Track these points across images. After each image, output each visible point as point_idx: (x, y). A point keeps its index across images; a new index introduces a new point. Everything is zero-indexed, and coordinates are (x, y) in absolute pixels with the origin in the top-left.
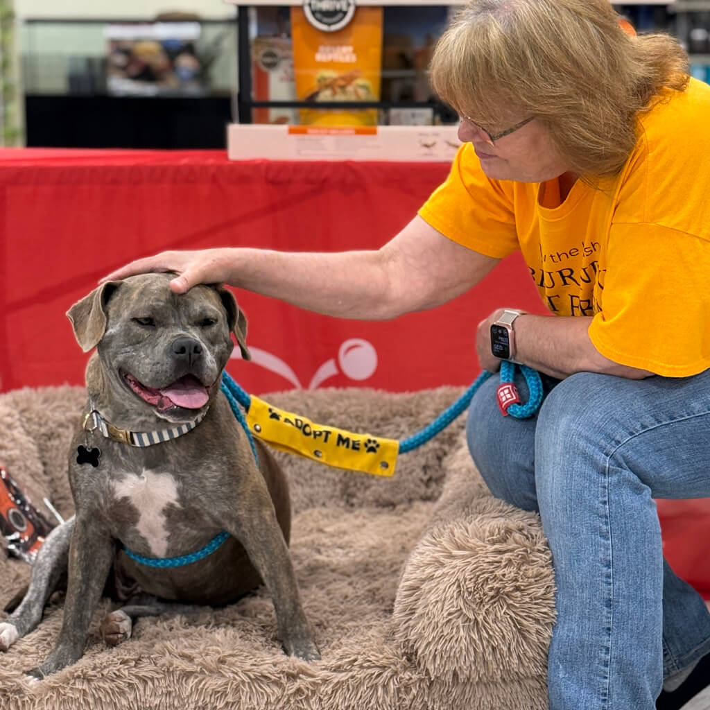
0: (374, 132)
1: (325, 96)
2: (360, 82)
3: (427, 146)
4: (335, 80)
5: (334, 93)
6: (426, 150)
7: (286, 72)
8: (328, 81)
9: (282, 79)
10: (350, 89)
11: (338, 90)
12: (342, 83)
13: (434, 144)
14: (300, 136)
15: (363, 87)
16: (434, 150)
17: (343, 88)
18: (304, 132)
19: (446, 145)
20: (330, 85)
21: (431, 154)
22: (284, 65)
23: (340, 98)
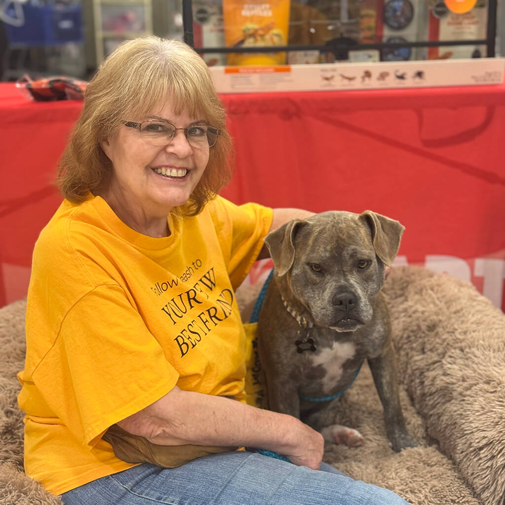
0: (289, 70)
1: (249, 43)
2: (275, 31)
3: (327, 79)
4: (256, 31)
5: (256, 41)
6: (326, 82)
7: (215, 25)
8: (251, 32)
9: (211, 31)
10: (267, 37)
11: (259, 38)
12: (261, 32)
13: (332, 77)
14: (234, 75)
15: (278, 35)
16: (333, 82)
17: (262, 36)
18: (237, 71)
19: (340, 78)
20: (253, 35)
21: (330, 85)
22: (214, 19)
23: (260, 44)
